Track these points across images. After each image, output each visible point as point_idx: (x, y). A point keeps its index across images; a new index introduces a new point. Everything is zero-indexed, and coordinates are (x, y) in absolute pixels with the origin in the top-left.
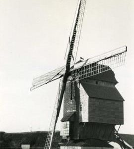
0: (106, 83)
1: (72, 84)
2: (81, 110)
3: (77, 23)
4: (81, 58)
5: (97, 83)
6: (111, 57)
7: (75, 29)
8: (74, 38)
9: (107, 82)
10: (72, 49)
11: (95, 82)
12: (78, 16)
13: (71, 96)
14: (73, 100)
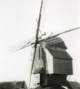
0: (61, 48)
1: (39, 49)
2: (47, 66)
3: (41, 9)
4: (44, 32)
5: (55, 48)
6: (71, 30)
7: (40, 13)
8: (40, 19)
10: (39, 26)
13: (40, 57)
14: (41, 59)
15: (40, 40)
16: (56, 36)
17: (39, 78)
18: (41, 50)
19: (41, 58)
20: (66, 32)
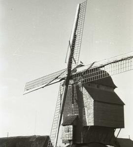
1: (73, 88)
2: (85, 114)
3: (76, 27)
4: (81, 62)
5: (98, 87)
7: (75, 33)
8: (75, 42)
9: (107, 86)
10: (73, 53)
11: (96, 86)
12: (77, 21)
13: (73, 99)
14: (75, 103)
15: (74, 74)
16: (99, 68)
17: (72, 133)
18: (75, 89)
19: (75, 101)
20: (114, 62)
